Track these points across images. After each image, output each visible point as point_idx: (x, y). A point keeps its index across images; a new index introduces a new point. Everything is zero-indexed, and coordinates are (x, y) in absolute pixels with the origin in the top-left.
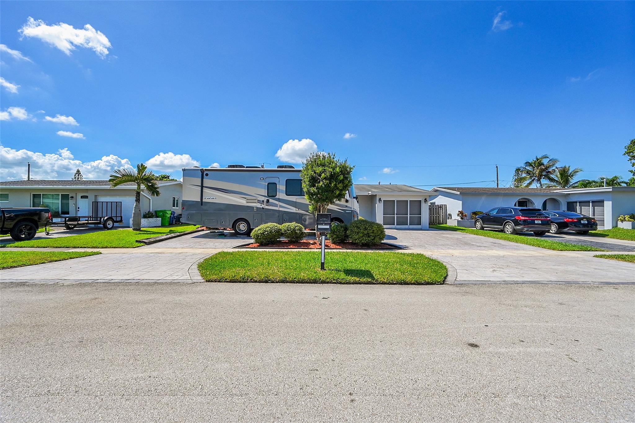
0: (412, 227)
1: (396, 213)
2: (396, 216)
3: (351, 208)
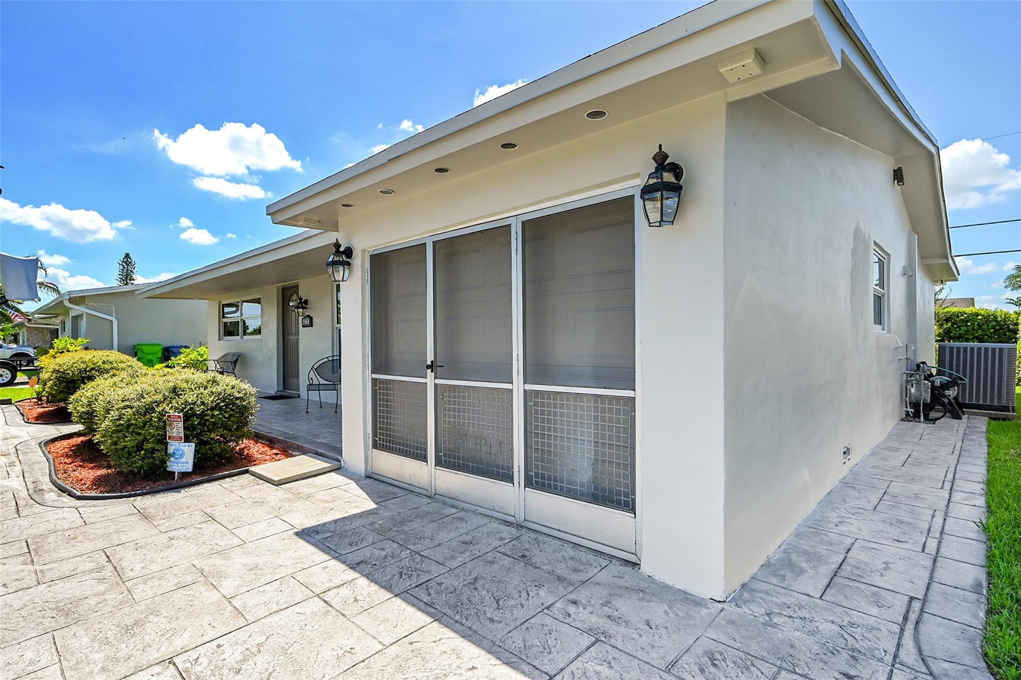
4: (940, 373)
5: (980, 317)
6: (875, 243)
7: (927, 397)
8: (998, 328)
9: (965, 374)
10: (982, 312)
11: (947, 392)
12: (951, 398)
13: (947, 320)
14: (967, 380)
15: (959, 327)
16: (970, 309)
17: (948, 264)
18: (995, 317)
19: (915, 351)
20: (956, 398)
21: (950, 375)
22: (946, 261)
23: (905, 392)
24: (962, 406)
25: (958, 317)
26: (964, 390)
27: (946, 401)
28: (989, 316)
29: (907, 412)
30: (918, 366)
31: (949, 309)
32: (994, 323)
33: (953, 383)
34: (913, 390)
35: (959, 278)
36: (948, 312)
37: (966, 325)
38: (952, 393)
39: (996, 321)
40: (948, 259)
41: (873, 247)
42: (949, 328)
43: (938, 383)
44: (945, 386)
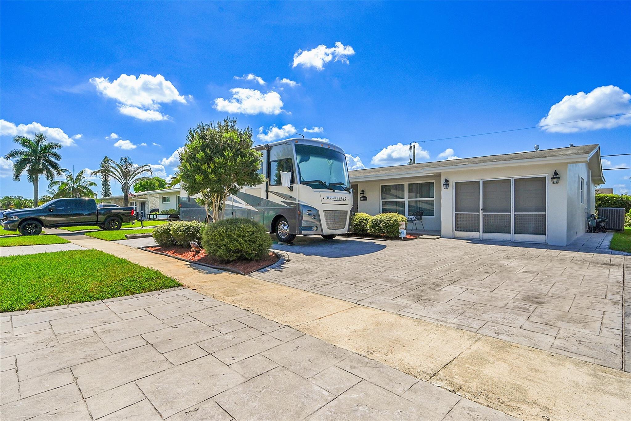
0: (519, 237)
1: (481, 207)
2: (481, 213)
3: (295, 200)
4: (598, 218)
5: (615, 199)
6: (581, 178)
7: (595, 225)
8: (623, 203)
9: (607, 218)
10: (616, 196)
11: (601, 224)
12: (603, 226)
13: (599, 200)
14: (608, 220)
15: (605, 203)
16: (610, 194)
17: (601, 179)
18: (622, 199)
19: (590, 210)
20: (604, 226)
21: (602, 219)
22: (600, 178)
23: (587, 224)
24: (607, 229)
25: (604, 198)
26: (607, 223)
27: (601, 227)
28: (619, 198)
29: (587, 231)
30: (591, 215)
31: (600, 195)
32: (621, 201)
33: (604, 221)
34: (590, 223)
35: (605, 183)
36: (600, 196)
37: (608, 202)
38: (603, 224)
39: (623, 200)
40: (601, 177)
41: (581, 179)
42: (600, 203)
43: (598, 221)
44: (600, 222)
